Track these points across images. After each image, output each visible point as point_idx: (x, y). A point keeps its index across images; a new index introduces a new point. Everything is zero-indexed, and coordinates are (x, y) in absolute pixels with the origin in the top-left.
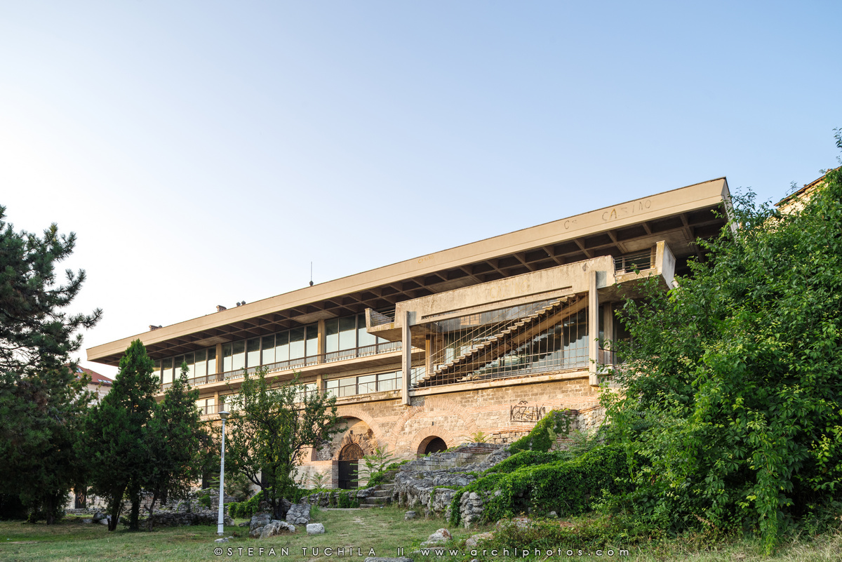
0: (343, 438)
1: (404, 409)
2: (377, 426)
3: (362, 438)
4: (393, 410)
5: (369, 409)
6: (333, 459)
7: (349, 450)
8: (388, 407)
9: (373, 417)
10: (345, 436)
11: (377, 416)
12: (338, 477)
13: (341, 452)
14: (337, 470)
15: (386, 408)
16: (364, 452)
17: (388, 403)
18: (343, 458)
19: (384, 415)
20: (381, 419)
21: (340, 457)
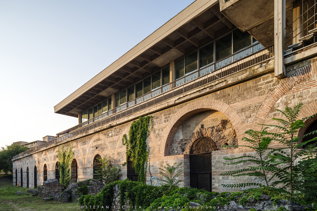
0: (193, 134)
1: (274, 85)
2: (235, 113)
3: (215, 131)
4: (257, 90)
5: (224, 96)
6: (184, 153)
7: (200, 144)
8: (250, 88)
9: (229, 103)
10: (195, 131)
11: (235, 101)
12: (189, 170)
13: (192, 147)
14: (189, 164)
15: (246, 89)
16: (217, 145)
17: (250, 84)
18: (195, 152)
19: (244, 98)
20: (240, 104)
21: (191, 151)
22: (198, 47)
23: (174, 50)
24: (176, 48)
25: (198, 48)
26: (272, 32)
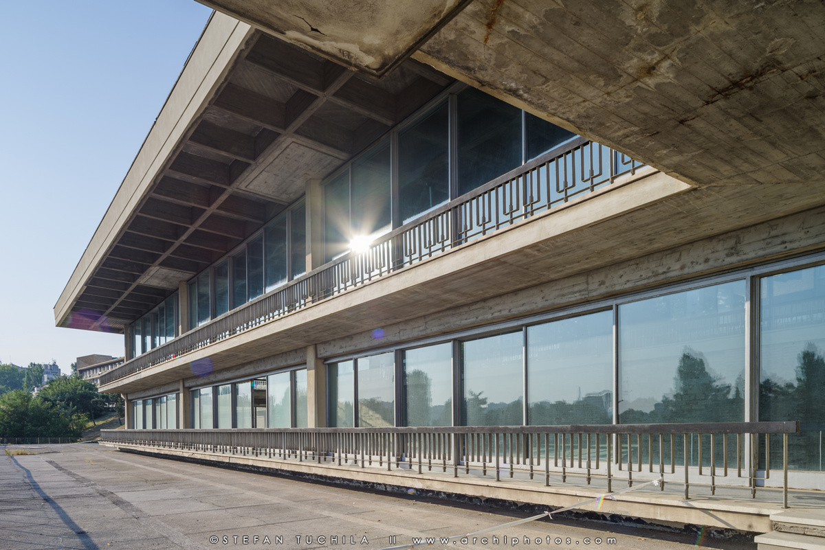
22: (390, 123)
23: (294, 140)
24: (297, 132)
25: (393, 127)
26: (666, 57)
